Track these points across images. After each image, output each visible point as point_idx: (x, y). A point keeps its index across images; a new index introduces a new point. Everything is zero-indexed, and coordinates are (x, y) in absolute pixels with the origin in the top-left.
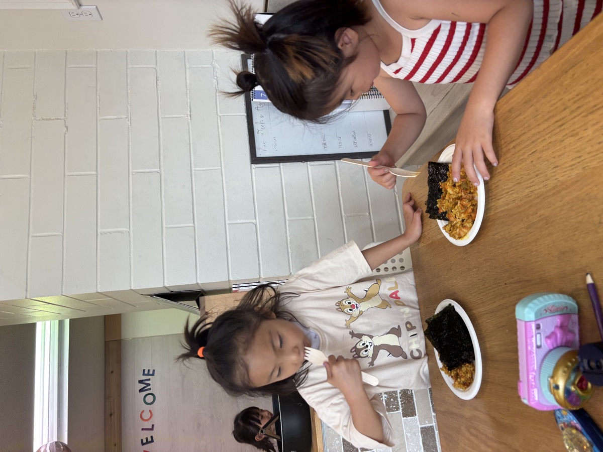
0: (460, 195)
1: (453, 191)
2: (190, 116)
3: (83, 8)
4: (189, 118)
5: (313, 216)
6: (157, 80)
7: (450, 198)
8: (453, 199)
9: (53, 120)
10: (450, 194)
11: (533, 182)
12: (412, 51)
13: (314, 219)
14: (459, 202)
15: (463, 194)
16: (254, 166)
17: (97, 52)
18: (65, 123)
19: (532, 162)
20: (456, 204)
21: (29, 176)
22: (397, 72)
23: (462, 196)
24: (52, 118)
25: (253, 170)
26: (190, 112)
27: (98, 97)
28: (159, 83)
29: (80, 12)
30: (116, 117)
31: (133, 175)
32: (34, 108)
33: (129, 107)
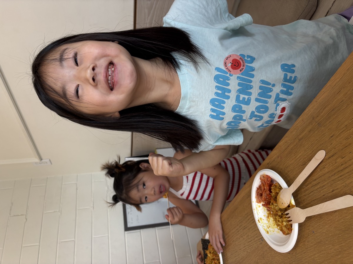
0: (213, 257)
1: (210, 255)
2: (93, 207)
3: (43, 161)
4: (92, 208)
5: (159, 259)
6: (77, 189)
7: (209, 259)
8: (211, 259)
9: (20, 215)
10: (209, 257)
11: (235, 255)
12: (187, 182)
13: (160, 262)
14: (213, 261)
15: (215, 257)
16: (126, 232)
17: (47, 178)
18: (26, 217)
19: (234, 245)
20: (212, 262)
21: (2, 248)
22: (182, 195)
23: (214, 258)
24: (19, 215)
25: (126, 235)
26: (93, 205)
27: (45, 201)
28: (78, 191)
29: (41, 162)
30: (53, 211)
31: (59, 243)
32: (11, 210)
33: (61, 205)
